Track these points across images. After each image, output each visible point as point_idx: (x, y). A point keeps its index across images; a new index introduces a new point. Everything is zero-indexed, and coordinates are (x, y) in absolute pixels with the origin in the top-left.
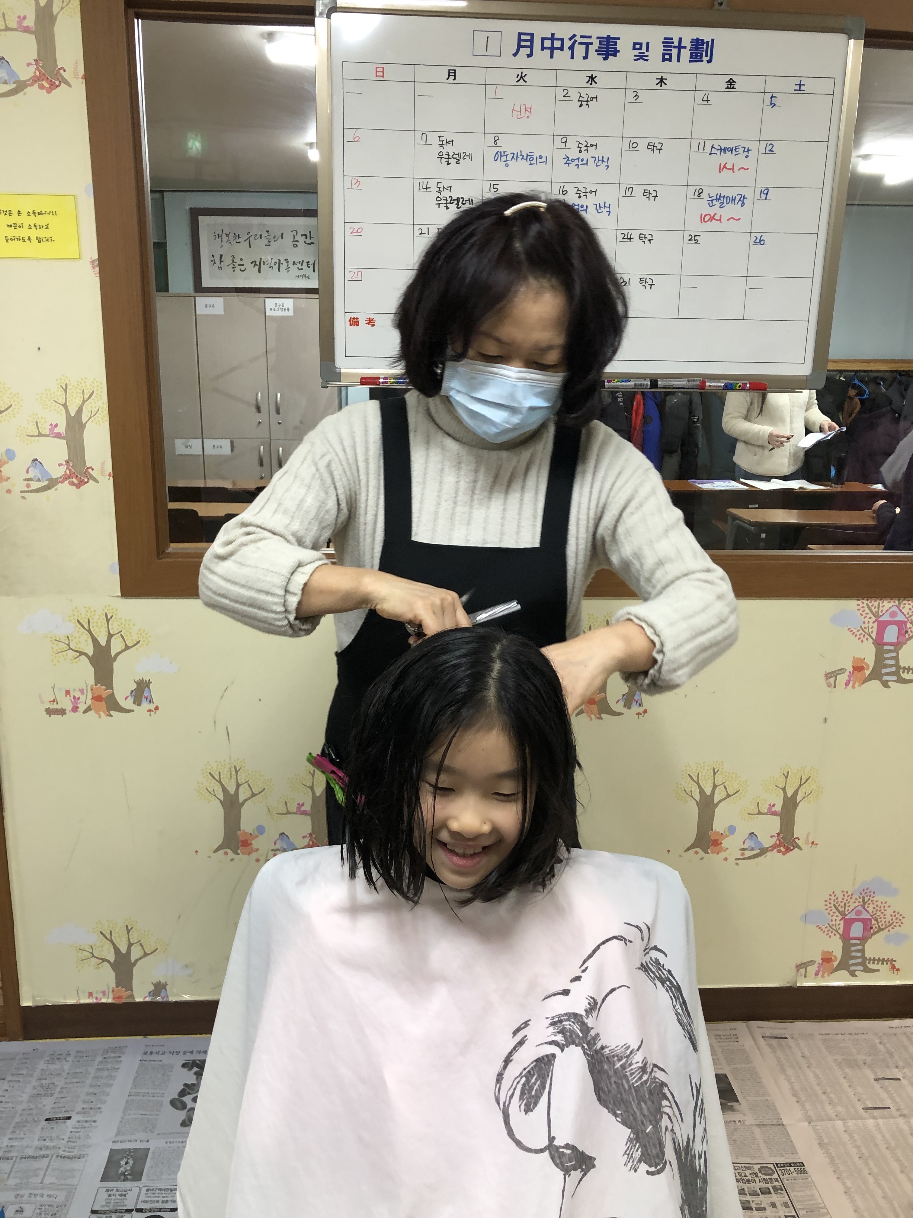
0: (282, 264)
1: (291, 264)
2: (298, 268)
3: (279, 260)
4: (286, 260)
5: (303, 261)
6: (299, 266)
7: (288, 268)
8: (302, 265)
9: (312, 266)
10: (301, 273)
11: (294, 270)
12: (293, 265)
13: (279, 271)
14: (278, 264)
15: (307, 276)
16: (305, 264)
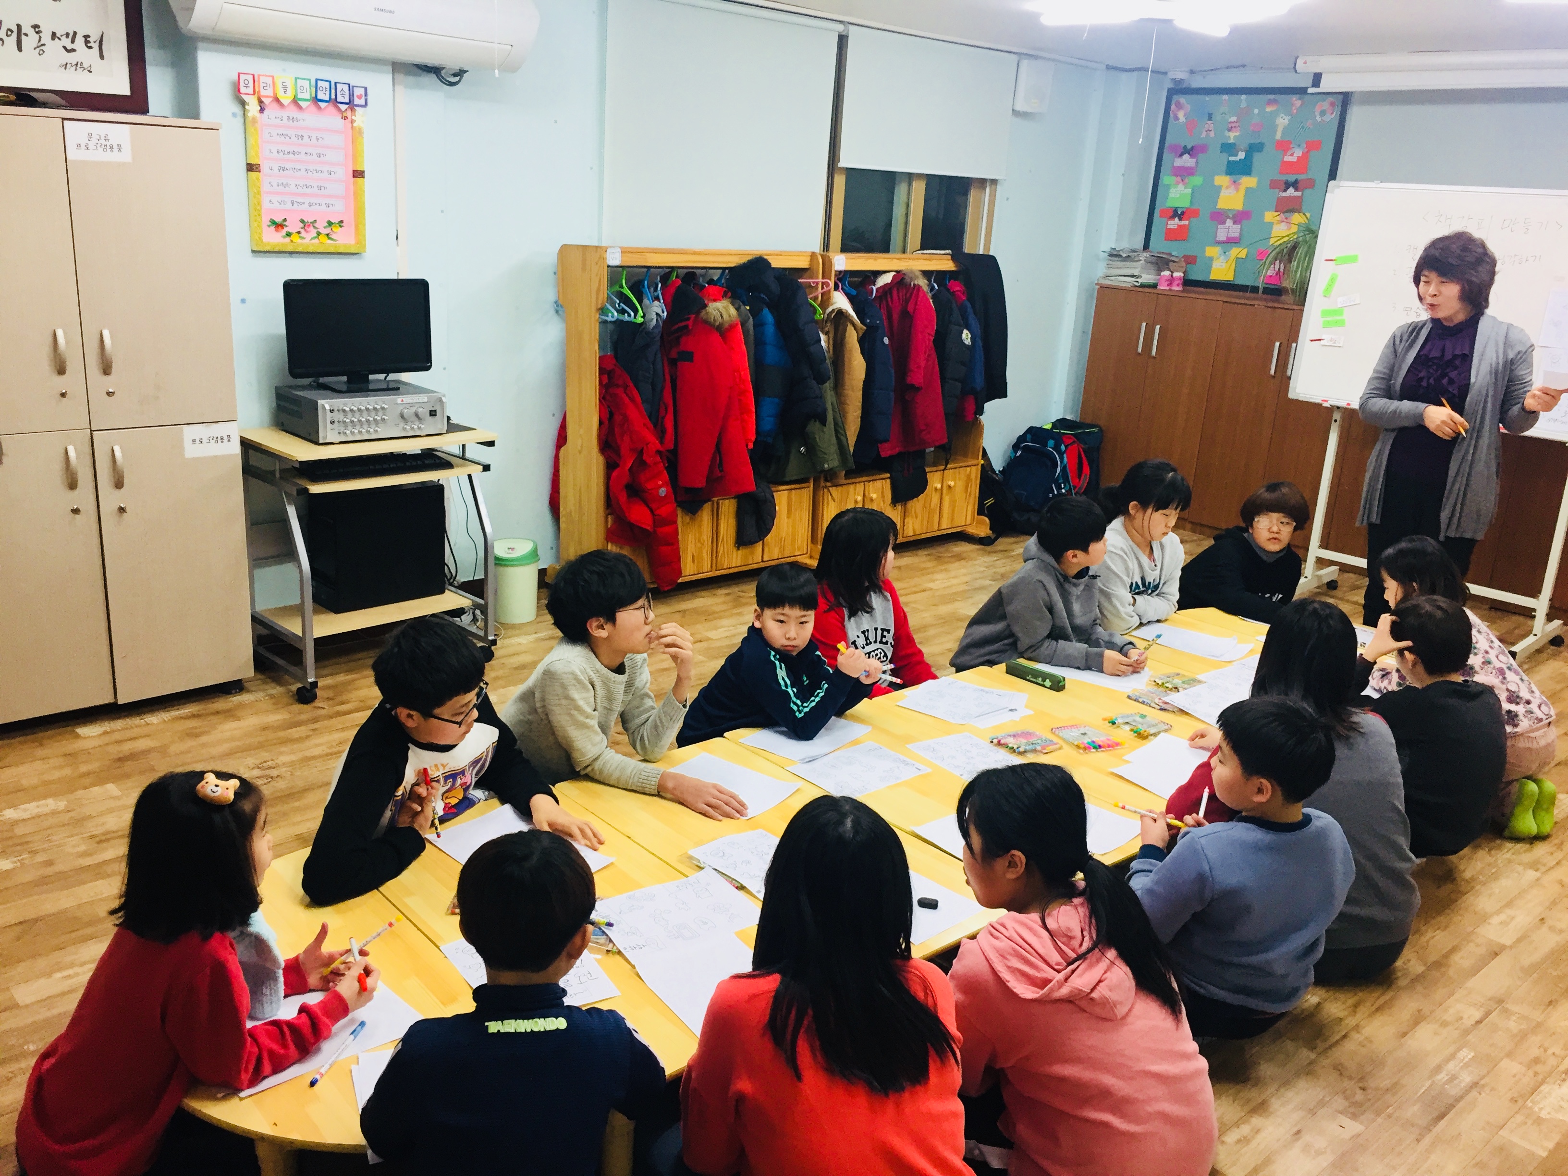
0: (26, 35)
1: (46, 37)
2: (64, 47)
3: (19, 27)
4: (35, 27)
5: (75, 33)
6: (67, 42)
7: (40, 45)
8: (73, 42)
9: (96, 46)
10: (72, 58)
11: (54, 48)
12: (53, 39)
13: (20, 49)
14: (15, 35)
15: (85, 65)
16: (80, 40)
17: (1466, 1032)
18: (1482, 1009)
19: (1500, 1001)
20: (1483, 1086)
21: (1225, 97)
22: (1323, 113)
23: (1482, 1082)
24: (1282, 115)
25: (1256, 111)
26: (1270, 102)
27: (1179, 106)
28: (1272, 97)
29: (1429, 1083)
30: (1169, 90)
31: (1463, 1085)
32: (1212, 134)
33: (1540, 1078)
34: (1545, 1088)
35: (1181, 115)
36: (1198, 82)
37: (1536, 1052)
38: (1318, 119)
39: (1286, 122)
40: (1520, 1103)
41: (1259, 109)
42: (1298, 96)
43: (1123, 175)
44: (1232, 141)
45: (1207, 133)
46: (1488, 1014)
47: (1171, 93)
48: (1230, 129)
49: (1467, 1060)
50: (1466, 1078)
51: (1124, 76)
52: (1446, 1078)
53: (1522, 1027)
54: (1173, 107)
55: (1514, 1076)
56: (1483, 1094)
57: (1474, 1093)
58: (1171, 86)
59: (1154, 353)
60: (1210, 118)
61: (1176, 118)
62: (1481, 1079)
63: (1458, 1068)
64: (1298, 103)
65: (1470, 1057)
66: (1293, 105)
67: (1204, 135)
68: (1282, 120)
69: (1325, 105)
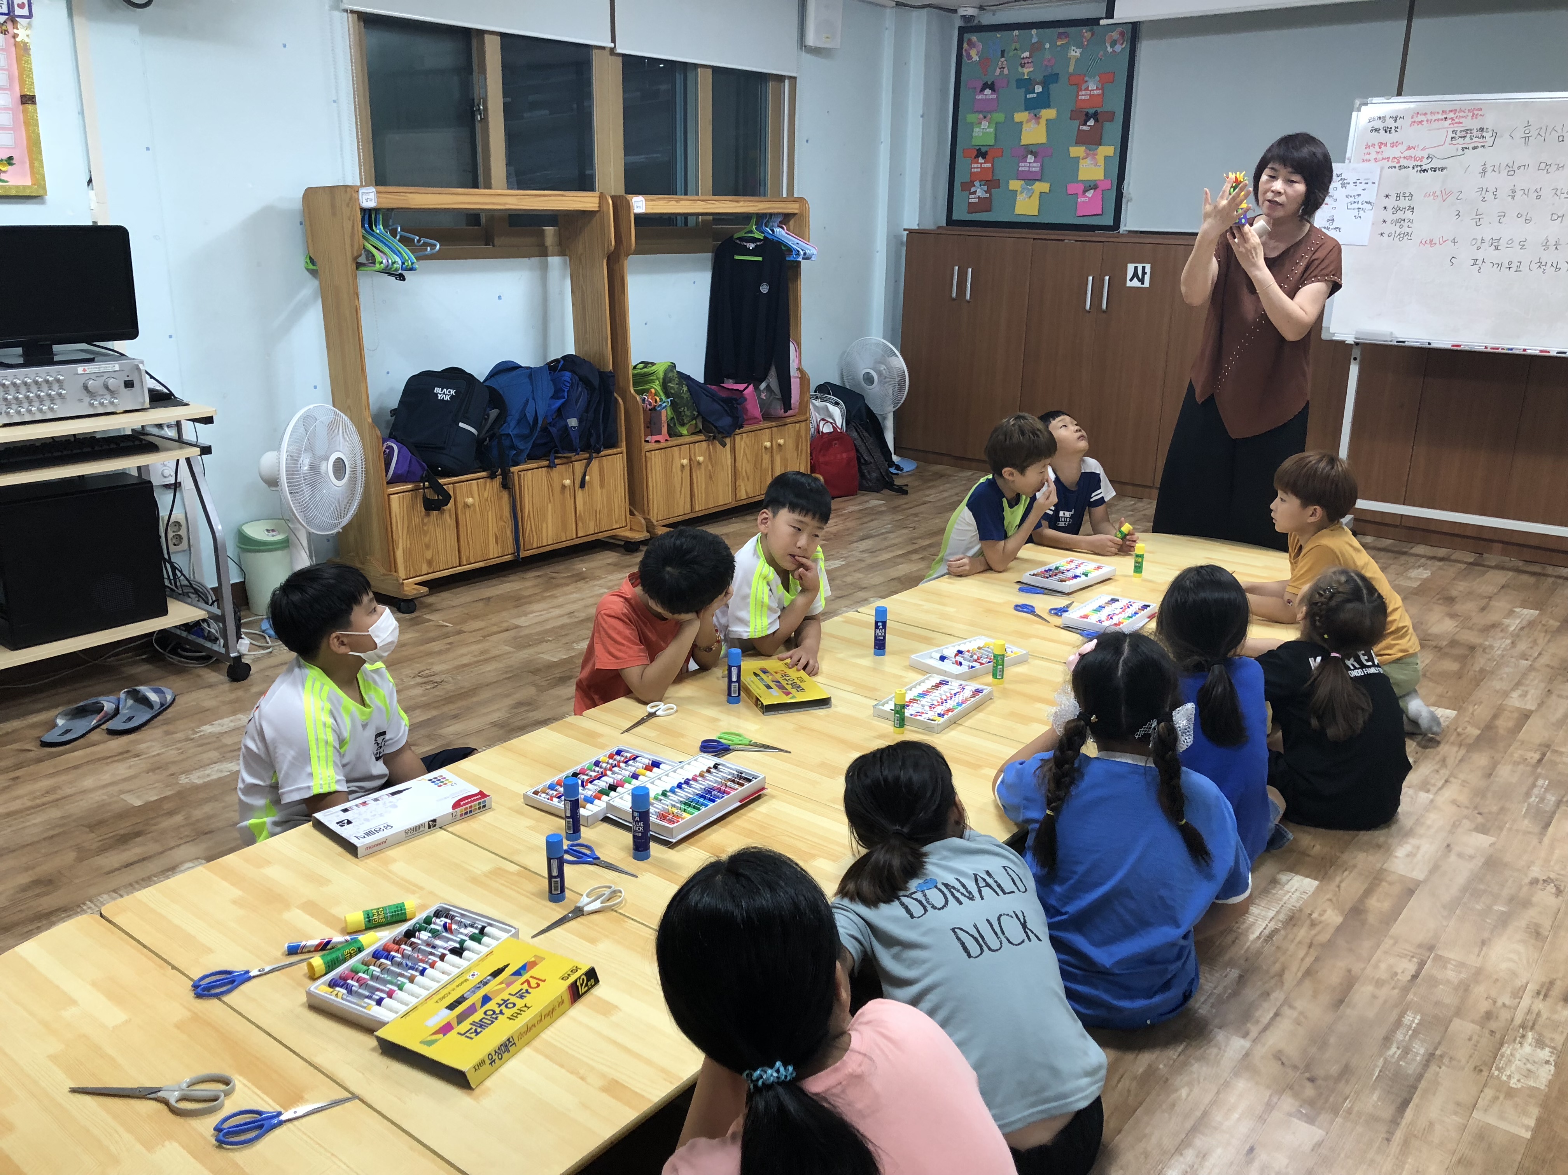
17: (1406, 990)
18: (1415, 960)
19: (1431, 948)
20: (1441, 1056)
21: (1016, 32)
22: (1114, 43)
23: (1438, 1052)
24: (1073, 48)
25: (1047, 46)
26: (1060, 36)
27: (971, 44)
28: (1061, 30)
29: (1381, 1062)
30: (960, 28)
31: (1418, 1058)
32: (1006, 71)
33: (1498, 1036)
34: (1506, 1050)
35: (973, 53)
36: (987, 19)
37: (1484, 1006)
38: (1109, 49)
39: (1078, 54)
40: (1485, 1073)
41: (1049, 41)
42: (1088, 28)
43: (922, 116)
44: (1026, 77)
45: (1000, 70)
46: (1422, 964)
47: (962, 31)
48: (1023, 67)
49: (1414, 1025)
50: (1420, 1049)
51: (915, 13)
52: (1399, 1052)
53: (1463, 976)
54: (965, 45)
55: (1470, 1039)
56: (1443, 1067)
57: (1433, 1068)
58: (962, 24)
59: (968, 297)
60: (1003, 56)
61: (970, 57)
62: (1436, 1049)
63: (1407, 1037)
64: (1088, 35)
65: (1416, 1021)
66: (1084, 37)
67: (998, 71)
68: (1073, 53)
69: (1115, 35)
